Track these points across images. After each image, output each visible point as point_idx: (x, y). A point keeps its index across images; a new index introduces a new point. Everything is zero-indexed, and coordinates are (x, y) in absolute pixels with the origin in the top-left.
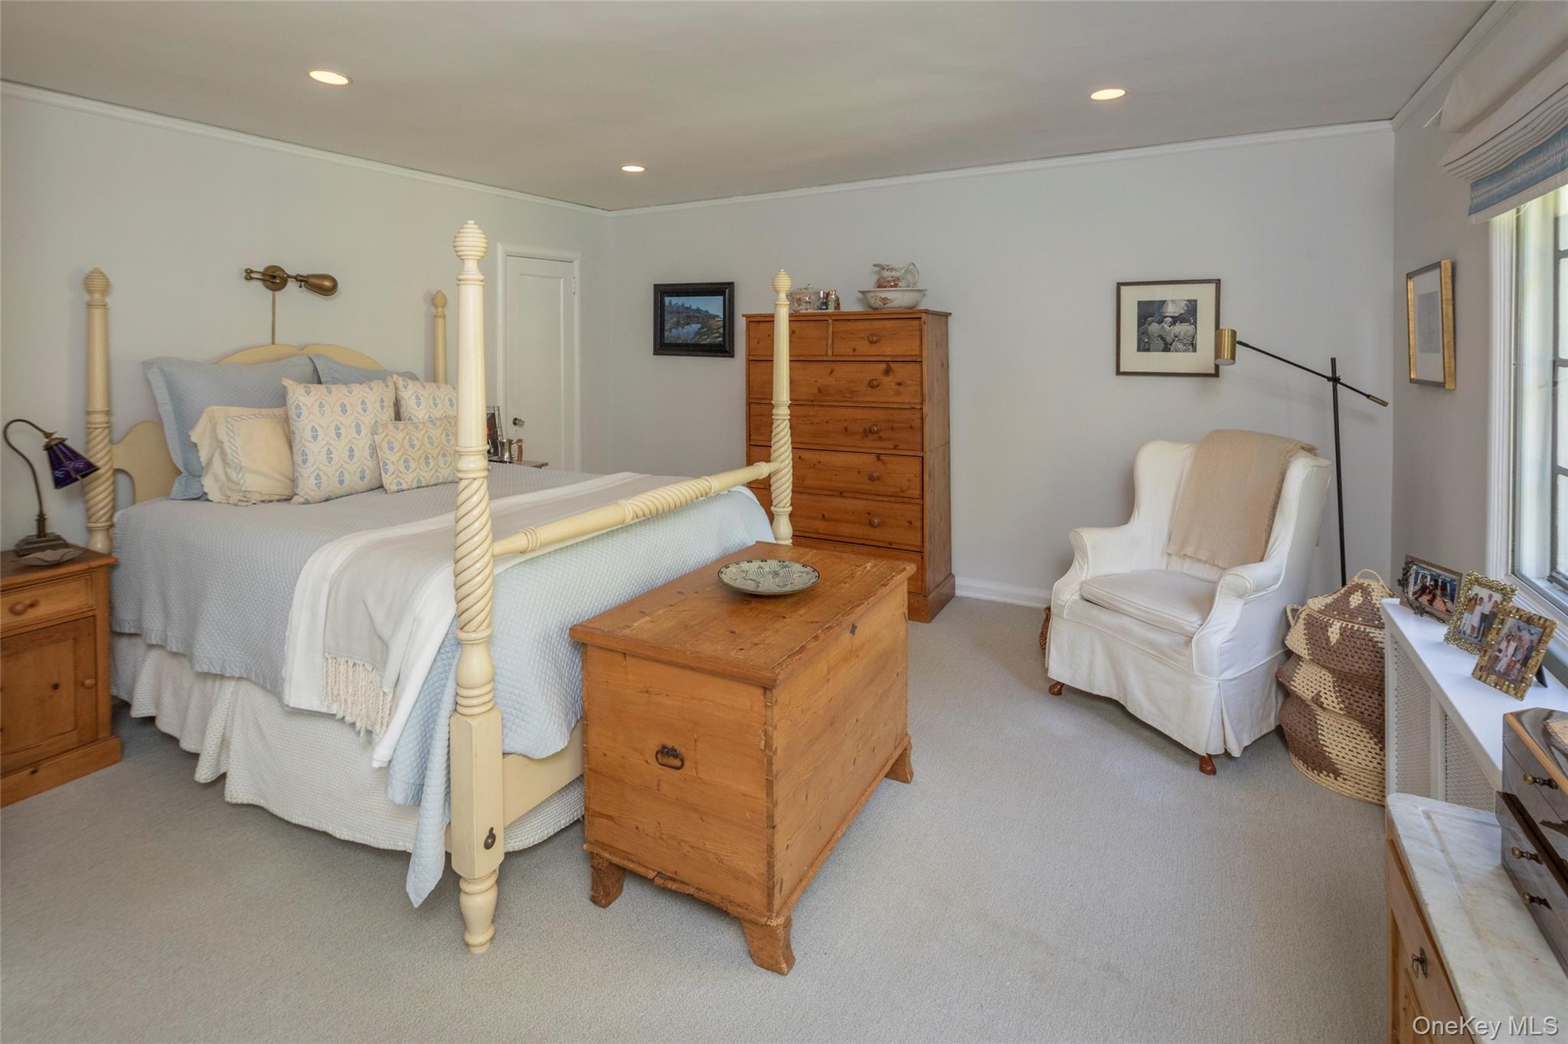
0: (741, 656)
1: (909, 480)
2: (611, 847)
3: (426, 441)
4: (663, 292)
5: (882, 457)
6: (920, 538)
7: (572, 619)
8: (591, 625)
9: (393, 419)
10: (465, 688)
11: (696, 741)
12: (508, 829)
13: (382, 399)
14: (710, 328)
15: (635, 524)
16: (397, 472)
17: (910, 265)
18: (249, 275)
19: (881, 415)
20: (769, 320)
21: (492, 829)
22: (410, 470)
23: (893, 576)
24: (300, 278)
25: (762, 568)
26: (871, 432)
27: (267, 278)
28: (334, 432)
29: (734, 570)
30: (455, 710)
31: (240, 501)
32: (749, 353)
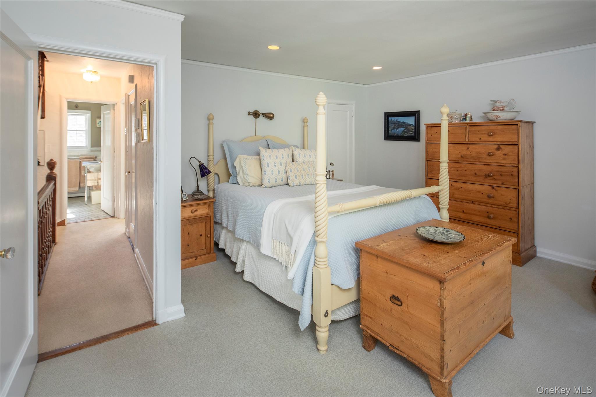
0: (429, 266)
1: (510, 199)
2: (371, 329)
3: (302, 169)
4: (388, 115)
5: (495, 188)
6: (516, 227)
7: (356, 239)
8: (364, 243)
9: (292, 161)
10: (318, 258)
11: (408, 296)
12: (333, 311)
13: (288, 154)
14: (409, 130)
15: (380, 206)
16: (293, 179)
17: (511, 100)
18: (249, 113)
19: (494, 168)
20: (438, 126)
21: (327, 310)
22: (297, 179)
23: (504, 242)
24: (263, 114)
25: (436, 230)
26: (489, 176)
27: (254, 114)
28: (274, 165)
29: (423, 230)
30: (315, 265)
31: (247, 185)
32: (427, 140)
